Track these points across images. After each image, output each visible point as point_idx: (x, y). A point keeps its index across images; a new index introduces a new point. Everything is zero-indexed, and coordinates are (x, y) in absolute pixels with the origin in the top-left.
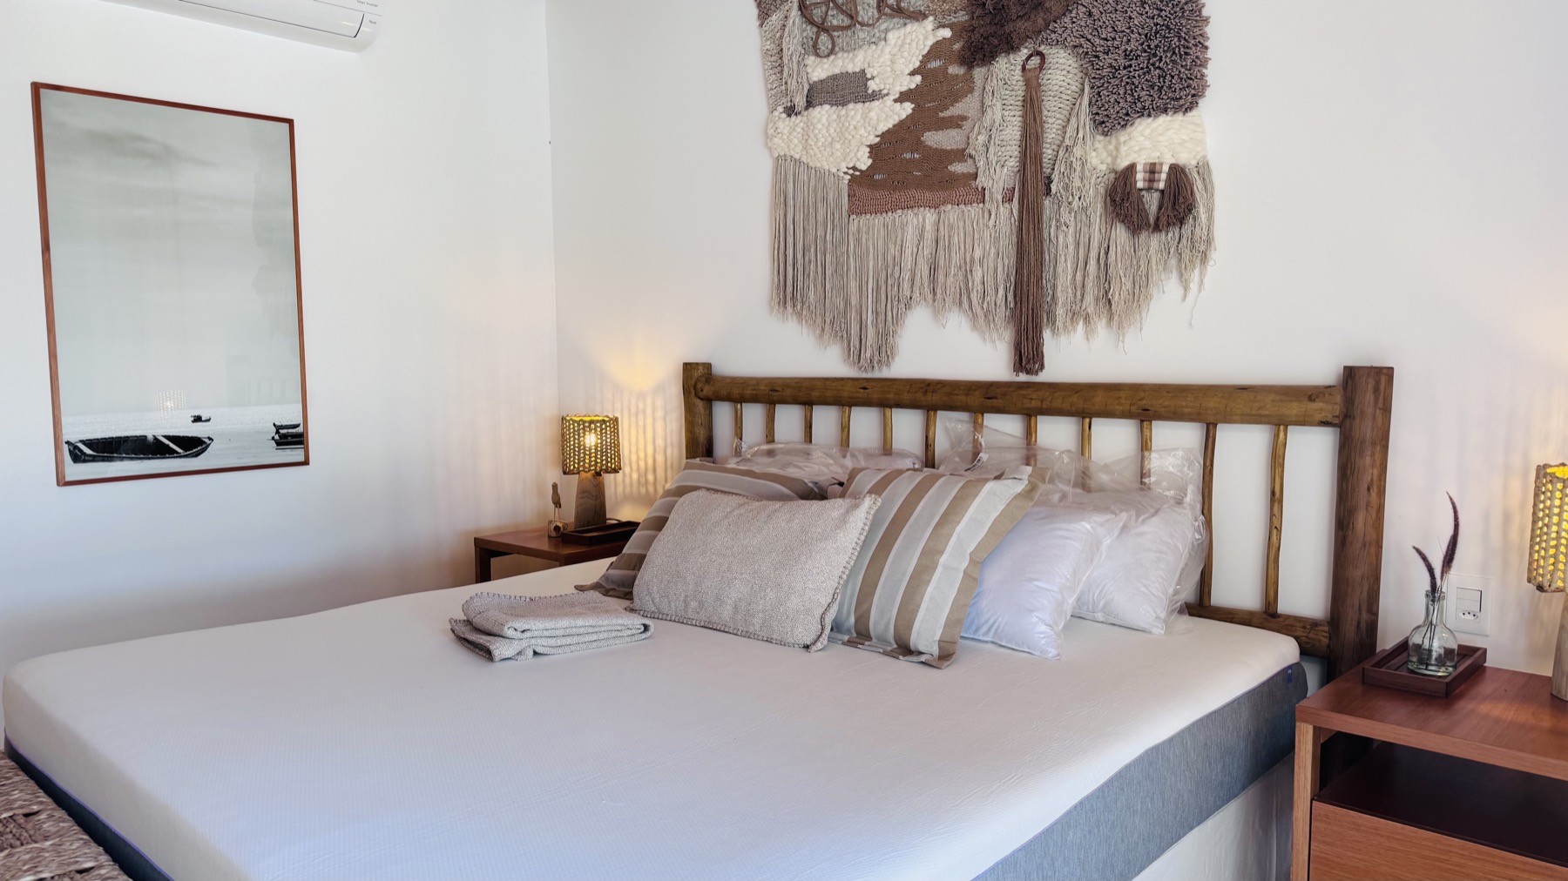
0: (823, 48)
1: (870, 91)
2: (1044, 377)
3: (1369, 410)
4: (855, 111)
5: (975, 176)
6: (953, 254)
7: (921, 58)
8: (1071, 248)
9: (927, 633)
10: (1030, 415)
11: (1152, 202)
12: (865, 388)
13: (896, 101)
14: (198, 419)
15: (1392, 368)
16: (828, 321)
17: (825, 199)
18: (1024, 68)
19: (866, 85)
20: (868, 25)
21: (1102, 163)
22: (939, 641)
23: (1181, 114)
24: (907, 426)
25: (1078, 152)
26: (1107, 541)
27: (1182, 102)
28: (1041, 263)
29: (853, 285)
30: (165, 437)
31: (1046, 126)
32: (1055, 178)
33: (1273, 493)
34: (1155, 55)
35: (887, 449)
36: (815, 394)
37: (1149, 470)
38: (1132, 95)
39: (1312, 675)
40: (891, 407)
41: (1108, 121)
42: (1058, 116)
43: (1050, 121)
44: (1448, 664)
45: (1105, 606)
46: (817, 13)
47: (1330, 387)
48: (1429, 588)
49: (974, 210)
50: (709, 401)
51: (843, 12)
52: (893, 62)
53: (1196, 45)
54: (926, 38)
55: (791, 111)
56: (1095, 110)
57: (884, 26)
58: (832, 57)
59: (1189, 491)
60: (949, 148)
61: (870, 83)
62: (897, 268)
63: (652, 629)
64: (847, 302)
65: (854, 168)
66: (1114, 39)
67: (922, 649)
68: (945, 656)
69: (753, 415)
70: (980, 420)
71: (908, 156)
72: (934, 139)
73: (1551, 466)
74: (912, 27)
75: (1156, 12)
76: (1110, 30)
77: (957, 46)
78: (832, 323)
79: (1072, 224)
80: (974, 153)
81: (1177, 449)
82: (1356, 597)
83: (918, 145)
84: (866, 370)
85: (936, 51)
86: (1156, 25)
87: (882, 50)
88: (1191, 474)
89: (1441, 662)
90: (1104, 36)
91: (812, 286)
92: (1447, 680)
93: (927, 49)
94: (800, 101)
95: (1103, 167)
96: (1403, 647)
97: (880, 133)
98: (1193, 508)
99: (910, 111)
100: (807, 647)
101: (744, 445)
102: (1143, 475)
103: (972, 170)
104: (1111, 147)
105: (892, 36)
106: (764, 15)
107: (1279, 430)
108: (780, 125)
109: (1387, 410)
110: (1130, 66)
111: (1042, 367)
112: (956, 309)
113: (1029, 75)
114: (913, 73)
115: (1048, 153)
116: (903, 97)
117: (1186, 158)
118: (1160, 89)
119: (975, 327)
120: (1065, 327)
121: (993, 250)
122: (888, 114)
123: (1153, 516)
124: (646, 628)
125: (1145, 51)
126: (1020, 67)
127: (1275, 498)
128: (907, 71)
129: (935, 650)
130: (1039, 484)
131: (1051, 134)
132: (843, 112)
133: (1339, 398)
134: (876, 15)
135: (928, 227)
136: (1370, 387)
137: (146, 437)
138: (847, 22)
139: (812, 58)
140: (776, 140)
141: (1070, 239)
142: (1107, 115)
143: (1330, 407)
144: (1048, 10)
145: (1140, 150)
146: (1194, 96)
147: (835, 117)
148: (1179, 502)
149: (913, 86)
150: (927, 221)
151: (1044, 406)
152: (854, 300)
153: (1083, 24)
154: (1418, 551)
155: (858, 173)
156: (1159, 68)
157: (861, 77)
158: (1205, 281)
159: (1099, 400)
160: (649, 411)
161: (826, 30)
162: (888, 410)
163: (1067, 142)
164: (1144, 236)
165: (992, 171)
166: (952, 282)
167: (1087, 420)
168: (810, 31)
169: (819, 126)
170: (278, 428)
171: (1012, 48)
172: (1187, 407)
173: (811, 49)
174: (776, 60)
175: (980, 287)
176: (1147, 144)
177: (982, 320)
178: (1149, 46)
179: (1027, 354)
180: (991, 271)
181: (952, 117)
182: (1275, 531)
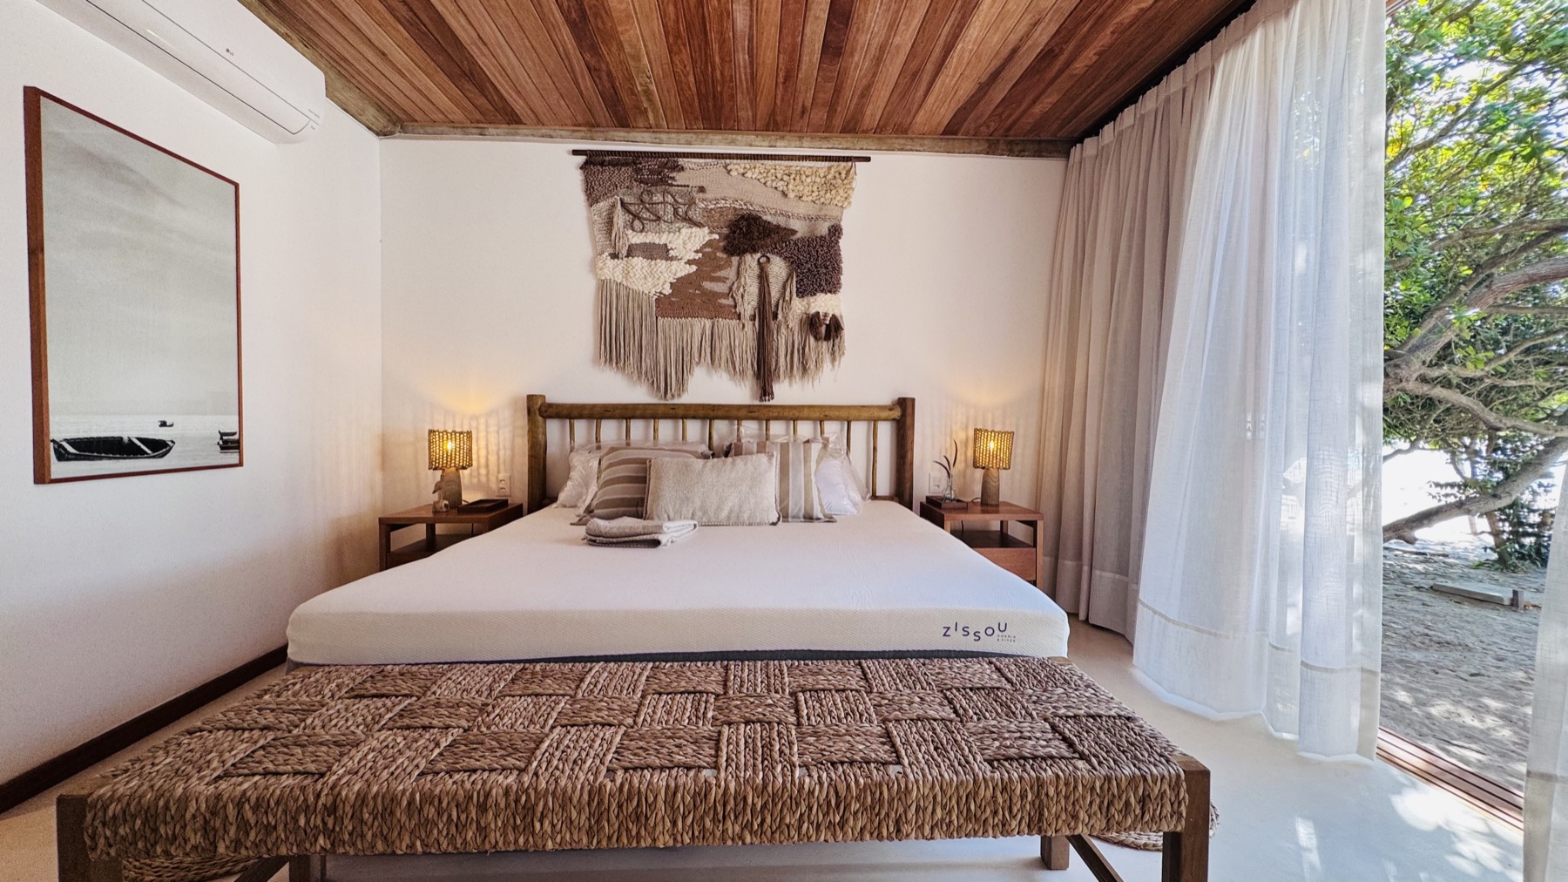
0: (638, 227)
1: (672, 256)
4: (660, 264)
7: (701, 245)
10: (764, 421)
11: (824, 328)
12: (673, 409)
13: (686, 263)
14: (163, 424)
15: (914, 399)
17: (640, 307)
18: (759, 262)
19: (667, 252)
20: (668, 222)
21: (800, 310)
22: (823, 513)
23: (832, 294)
25: (789, 303)
27: (832, 289)
30: (139, 439)
31: (770, 289)
32: (778, 314)
40: (687, 418)
41: (802, 293)
42: (778, 286)
43: (773, 288)
46: (633, 209)
47: (893, 406)
50: (548, 419)
52: (684, 244)
54: (704, 236)
55: (614, 256)
56: (798, 284)
57: (677, 225)
58: (644, 233)
60: (718, 291)
61: (670, 251)
62: (689, 346)
65: (661, 293)
67: (820, 518)
69: (584, 426)
70: (739, 424)
71: (693, 291)
74: (696, 229)
77: (721, 244)
80: (734, 295)
83: (700, 287)
85: (709, 244)
87: (677, 237)
91: (632, 353)
93: (705, 242)
94: (624, 252)
97: (677, 278)
99: (695, 270)
100: (773, 525)
103: (733, 304)
104: (804, 303)
105: (683, 231)
106: (591, 201)
107: (874, 424)
108: (608, 262)
111: (772, 398)
113: (762, 265)
114: (697, 252)
115: (774, 302)
116: (689, 262)
117: (835, 312)
120: (783, 381)
121: (745, 343)
122: (682, 270)
126: (757, 260)
127: (874, 450)
128: (693, 250)
131: (774, 294)
132: (653, 262)
133: (896, 410)
134: (673, 218)
135: (708, 327)
137: (121, 439)
138: (654, 218)
139: (630, 231)
141: (785, 339)
142: (805, 289)
144: (771, 238)
145: (820, 306)
146: (838, 288)
147: (646, 264)
149: (697, 258)
150: (706, 325)
151: (773, 416)
152: (662, 359)
154: (937, 462)
155: (661, 296)
157: (664, 248)
161: (639, 219)
162: (681, 421)
164: (820, 342)
165: (744, 305)
167: (793, 422)
168: (629, 217)
169: (636, 267)
170: (222, 435)
171: (755, 251)
172: (840, 415)
173: (630, 226)
176: (822, 304)
177: (739, 376)
180: (744, 352)
181: (720, 277)
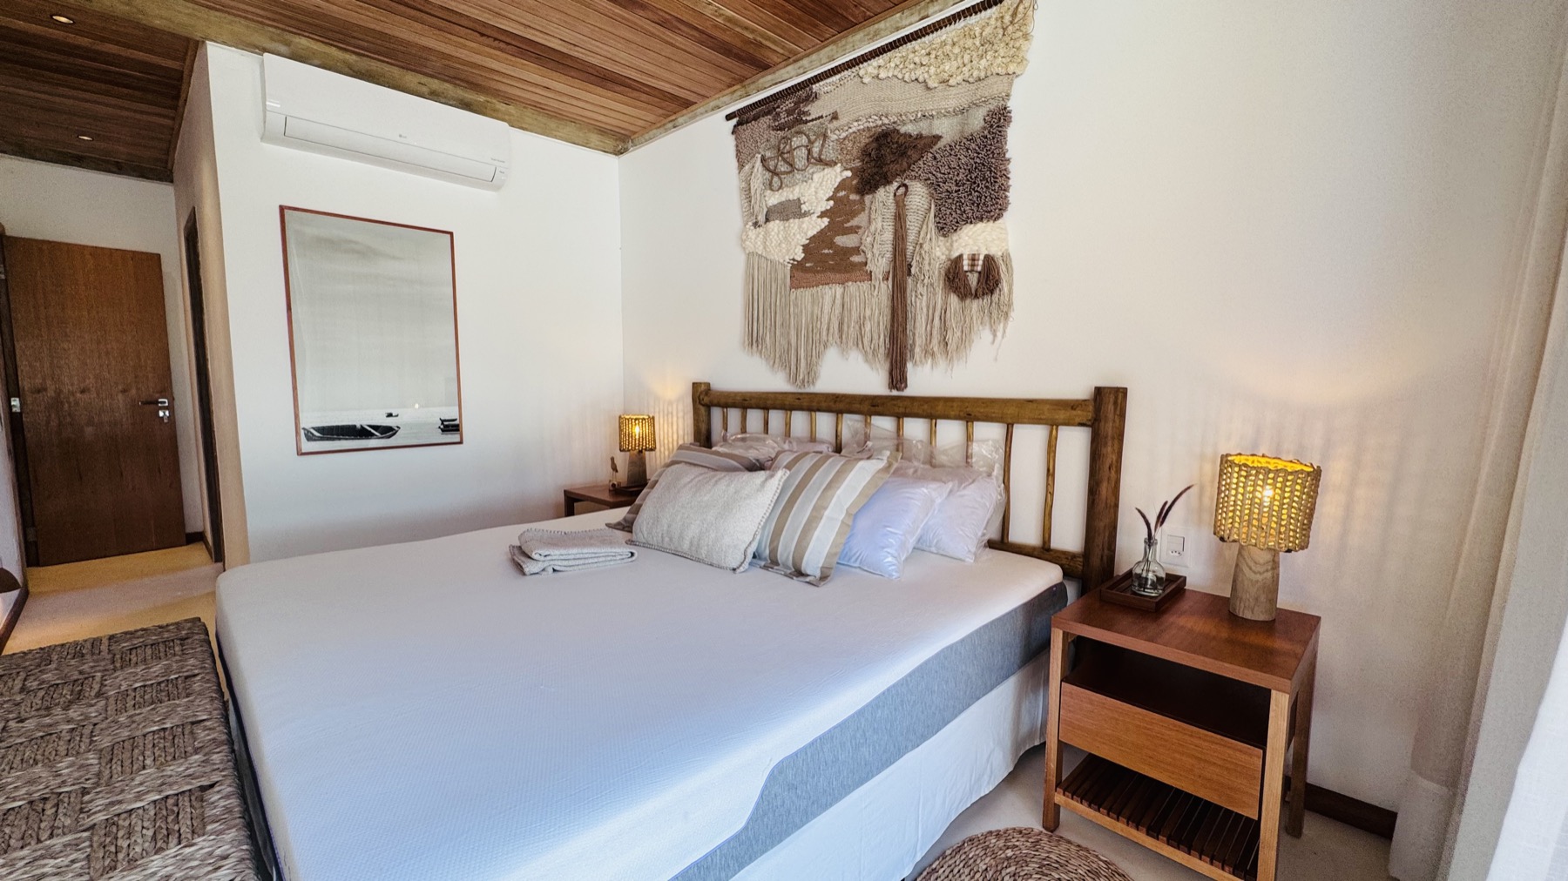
0: (775, 185)
1: (803, 211)
2: (908, 392)
3: (1111, 416)
4: (794, 223)
5: (866, 264)
6: (853, 313)
7: (833, 190)
8: (925, 310)
9: (813, 562)
10: (899, 416)
11: (973, 279)
12: (799, 399)
13: (818, 217)
14: (390, 415)
15: (1126, 389)
16: (777, 356)
17: (776, 279)
18: (895, 195)
19: (800, 207)
20: (802, 170)
21: (943, 254)
22: (822, 567)
23: (992, 222)
24: (825, 422)
25: (926, 247)
26: (939, 501)
27: (992, 214)
28: (906, 319)
29: (793, 333)
30: (370, 426)
31: (909, 231)
32: (914, 263)
33: (1048, 470)
34: (975, 183)
35: (813, 439)
36: (769, 402)
37: (972, 454)
38: (960, 209)
39: (1071, 591)
40: (815, 411)
41: (946, 227)
42: (916, 225)
43: (911, 228)
44: (1159, 587)
45: (936, 544)
46: (772, 164)
47: (1085, 400)
48: (1147, 536)
49: (865, 285)
50: (708, 407)
51: (788, 163)
52: (816, 193)
53: (1001, 177)
54: (836, 177)
55: (756, 225)
56: (938, 219)
57: (811, 171)
58: (780, 191)
59: (996, 468)
60: (850, 246)
61: (802, 206)
62: (819, 323)
63: (636, 555)
64: (789, 343)
65: (794, 260)
66: (949, 173)
67: (809, 572)
68: (824, 578)
69: (734, 415)
70: (869, 421)
71: (826, 251)
72: (841, 241)
73: (1231, 455)
74: (828, 170)
75: (975, 155)
76: (947, 167)
77: (854, 182)
78: (780, 357)
79: (925, 294)
80: (865, 249)
81: (988, 440)
82: (1100, 541)
83: (831, 245)
84: (800, 387)
85: (842, 185)
86: (976, 163)
87: (810, 185)
88: (997, 457)
89: (1154, 586)
90: (943, 172)
91: (768, 333)
92: (1157, 600)
93: (837, 184)
94: (761, 218)
95: (944, 257)
96: (1130, 574)
97: (809, 237)
98: (997, 480)
99: (827, 223)
100: (734, 570)
101: (728, 435)
102: (967, 457)
103: (864, 260)
104: (948, 244)
105: (815, 176)
106: (741, 166)
107: (1052, 429)
108: (750, 233)
109: (1122, 416)
110: (959, 190)
111: (906, 386)
112: (854, 348)
113: (898, 199)
114: (828, 200)
115: (910, 248)
116: (823, 215)
117: (995, 251)
118: (978, 205)
119: (867, 361)
120: (921, 362)
121: (877, 312)
122: (815, 225)
123: (971, 484)
124: (632, 554)
125: (968, 180)
126: (892, 194)
127: (1050, 474)
128: (825, 198)
129: (818, 574)
130: (894, 462)
131: (911, 237)
132: (787, 225)
133: (1091, 408)
134: (807, 164)
135: (838, 296)
136: (1112, 400)
137: (355, 426)
138: (790, 169)
139: (769, 191)
140: (747, 243)
141: (924, 304)
142: (945, 224)
143: (1085, 413)
144: (909, 157)
145: (966, 245)
146: (1000, 210)
147: (782, 228)
148: (989, 475)
149: (829, 208)
150: (837, 293)
151: (907, 411)
152: (793, 341)
153: (930, 164)
154: (1139, 511)
155: (796, 263)
156: (977, 191)
157: (798, 203)
158: (1006, 331)
159: (940, 408)
160: (675, 413)
161: (777, 174)
162: (813, 413)
163: (921, 241)
164: (968, 301)
165: (876, 260)
166: (852, 331)
167: (934, 421)
168: (768, 175)
169: (773, 233)
170: (443, 421)
171: (887, 181)
172: (994, 413)
173: (768, 187)
174: (747, 193)
175: (869, 335)
176: (971, 242)
177: (869, 357)
178: (971, 177)
179: (897, 377)
180: (876, 325)
181: (851, 227)
182: (1049, 495)
